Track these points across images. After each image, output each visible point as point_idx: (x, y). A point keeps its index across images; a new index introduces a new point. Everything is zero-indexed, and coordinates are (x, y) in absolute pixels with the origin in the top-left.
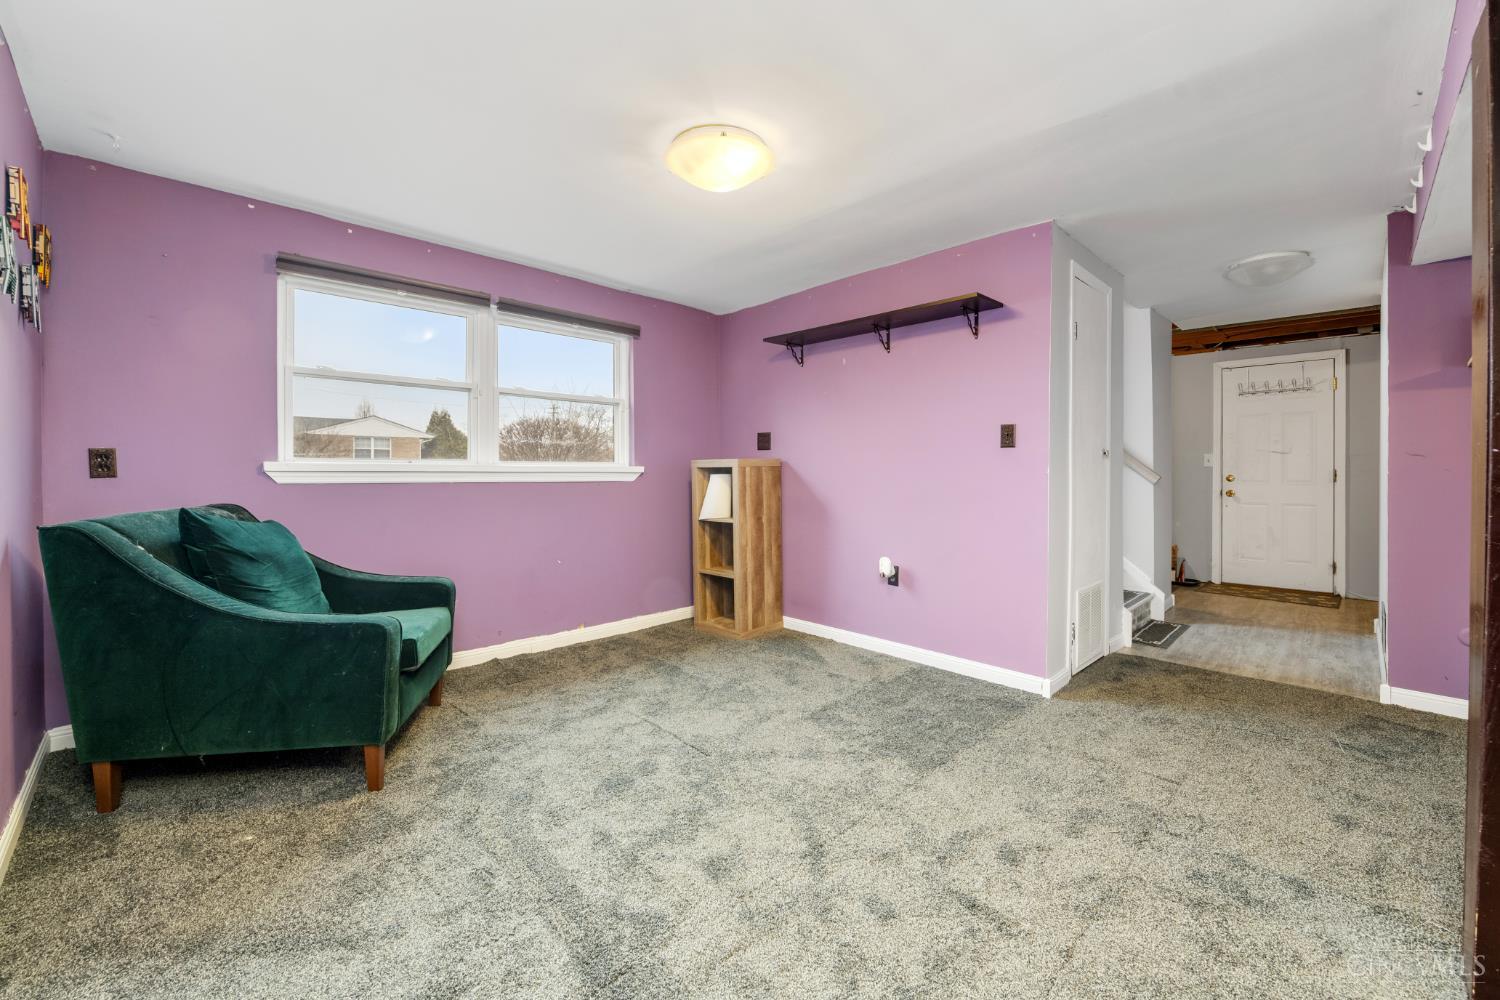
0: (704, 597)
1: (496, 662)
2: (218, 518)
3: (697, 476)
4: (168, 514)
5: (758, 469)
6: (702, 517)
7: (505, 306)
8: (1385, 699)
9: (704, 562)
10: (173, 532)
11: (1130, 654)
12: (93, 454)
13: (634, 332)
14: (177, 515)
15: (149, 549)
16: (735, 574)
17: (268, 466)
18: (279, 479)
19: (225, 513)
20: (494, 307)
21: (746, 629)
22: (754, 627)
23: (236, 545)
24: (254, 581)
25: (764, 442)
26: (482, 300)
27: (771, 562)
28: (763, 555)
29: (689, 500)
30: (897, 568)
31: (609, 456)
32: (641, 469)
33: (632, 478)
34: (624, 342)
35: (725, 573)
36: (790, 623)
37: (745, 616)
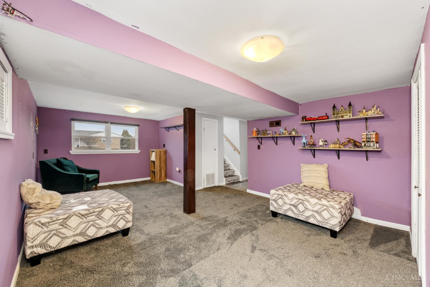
0: (152, 175)
1: (110, 185)
2: (62, 160)
3: (151, 152)
4: (55, 159)
5: (160, 151)
6: (151, 160)
7: (111, 123)
8: (247, 192)
9: (152, 168)
10: (56, 162)
11: (225, 186)
12: (44, 150)
13: (138, 126)
14: (56, 159)
15: (53, 164)
16: (156, 171)
17: (70, 152)
18: (72, 154)
19: (63, 159)
20: (109, 123)
21: (157, 180)
22: (159, 180)
23: (64, 164)
24: (67, 169)
25: (164, 146)
26: (107, 123)
27: (163, 168)
28: (161, 167)
29: (149, 157)
30: (180, 170)
31: (134, 148)
32: (140, 151)
33: (138, 153)
34: (137, 127)
35: (154, 171)
36: (168, 180)
37: (157, 178)
